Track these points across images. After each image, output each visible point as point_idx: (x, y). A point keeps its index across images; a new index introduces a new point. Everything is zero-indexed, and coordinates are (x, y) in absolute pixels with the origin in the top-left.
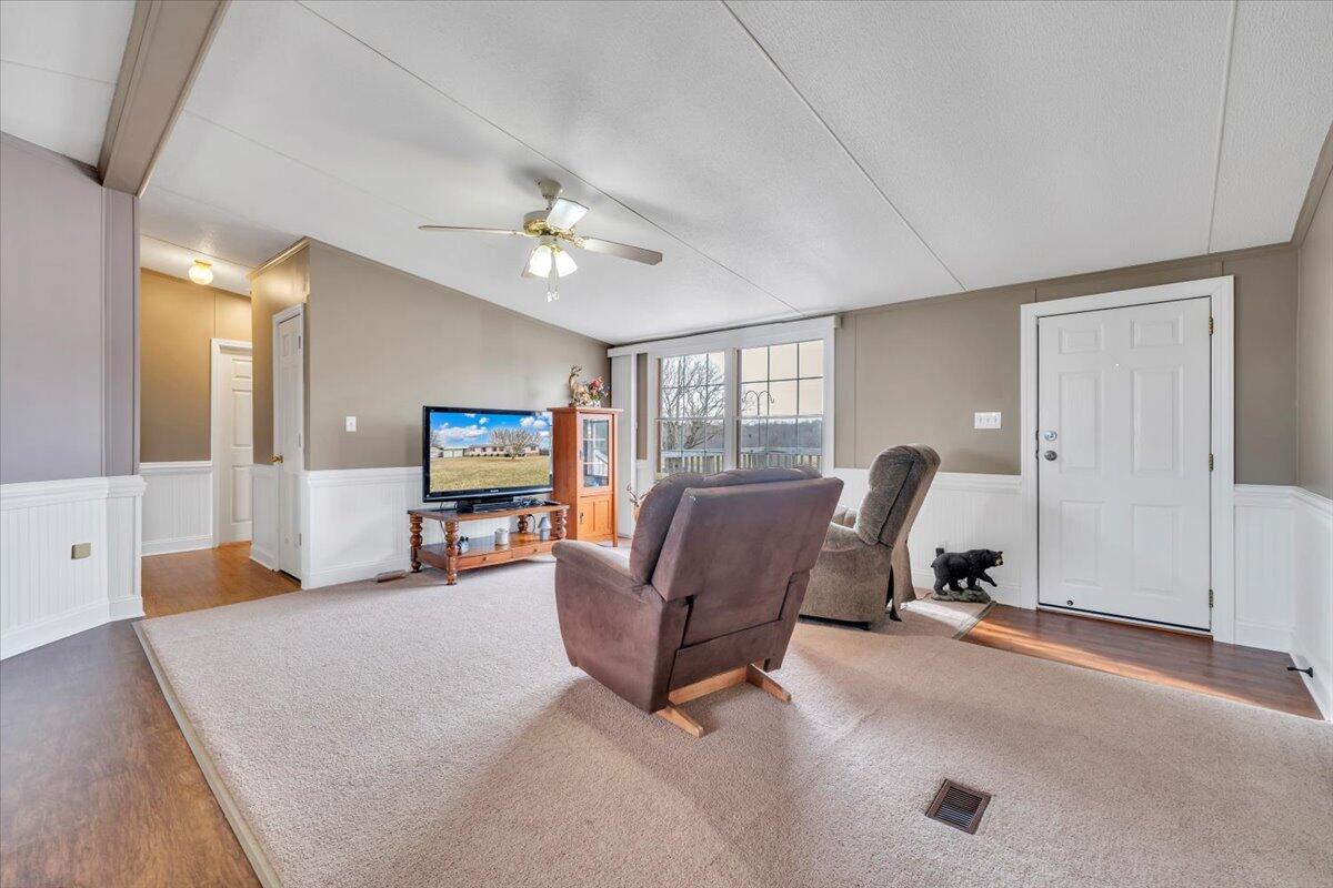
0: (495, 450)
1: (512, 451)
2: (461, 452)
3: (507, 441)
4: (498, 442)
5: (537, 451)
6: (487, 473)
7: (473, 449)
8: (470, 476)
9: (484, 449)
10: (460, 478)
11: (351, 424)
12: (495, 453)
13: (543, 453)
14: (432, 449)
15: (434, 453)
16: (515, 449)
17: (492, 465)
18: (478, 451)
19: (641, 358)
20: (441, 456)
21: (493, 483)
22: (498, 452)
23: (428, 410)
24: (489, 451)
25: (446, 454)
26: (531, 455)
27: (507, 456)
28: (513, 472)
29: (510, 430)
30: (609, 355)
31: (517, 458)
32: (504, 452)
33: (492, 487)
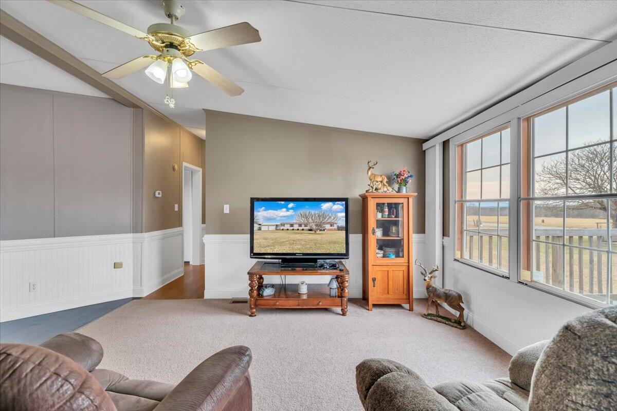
0: (300, 225)
1: (314, 227)
2: (274, 227)
3: (310, 220)
4: (302, 221)
5: (335, 227)
6: (295, 242)
7: (283, 225)
8: (282, 244)
9: (292, 225)
10: (273, 245)
11: (227, 209)
12: (300, 228)
13: (339, 229)
14: (255, 225)
15: (256, 227)
16: (316, 225)
17: (298, 237)
18: (287, 227)
19: (446, 144)
20: (260, 229)
21: (299, 249)
22: (303, 227)
23: (253, 200)
24: (296, 227)
25: (263, 228)
26: (331, 230)
27: (310, 230)
28: (315, 242)
29: (313, 212)
30: (424, 149)
31: (318, 232)
32: (308, 228)
33: (299, 252)
